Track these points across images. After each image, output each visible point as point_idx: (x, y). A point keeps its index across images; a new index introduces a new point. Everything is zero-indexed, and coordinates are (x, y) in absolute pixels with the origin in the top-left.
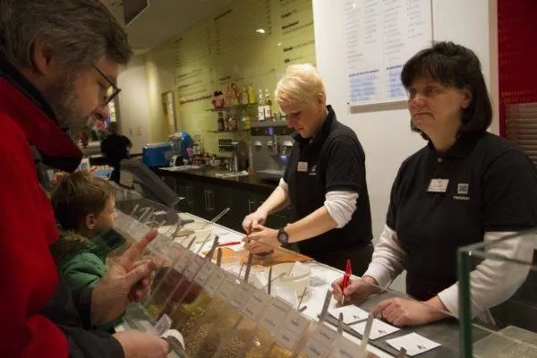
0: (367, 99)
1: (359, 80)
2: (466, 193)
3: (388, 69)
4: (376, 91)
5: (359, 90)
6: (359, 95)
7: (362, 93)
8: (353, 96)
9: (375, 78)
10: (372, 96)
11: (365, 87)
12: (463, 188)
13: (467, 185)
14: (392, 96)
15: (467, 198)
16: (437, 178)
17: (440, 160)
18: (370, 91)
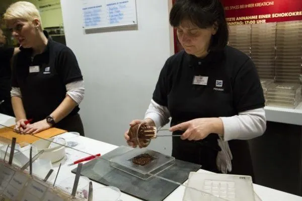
0: (95, 25)
1: (90, 12)
2: (221, 86)
3: (108, 5)
4: (100, 19)
5: (90, 19)
6: (90, 22)
7: (92, 20)
8: (86, 22)
9: (100, 11)
10: (98, 23)
11: (94, 17)
12: (219, 83)
13: (222, 81)
14: (111, 23)
15: (222, 90)
16: (198, 75)
17: (200, 63)
18: (97, 19)
